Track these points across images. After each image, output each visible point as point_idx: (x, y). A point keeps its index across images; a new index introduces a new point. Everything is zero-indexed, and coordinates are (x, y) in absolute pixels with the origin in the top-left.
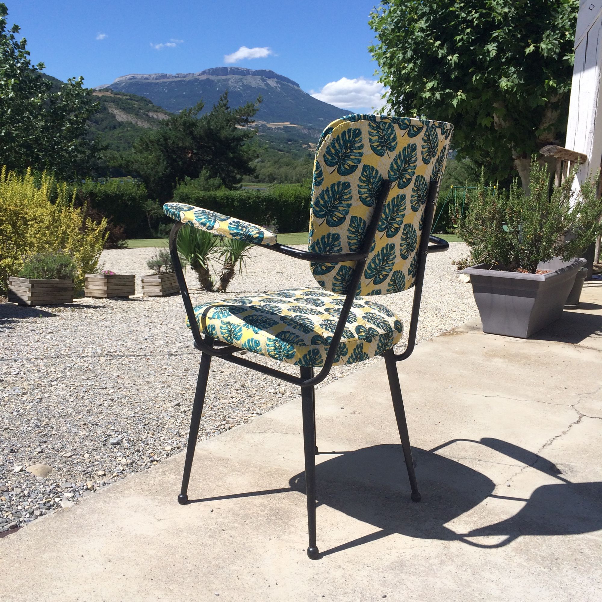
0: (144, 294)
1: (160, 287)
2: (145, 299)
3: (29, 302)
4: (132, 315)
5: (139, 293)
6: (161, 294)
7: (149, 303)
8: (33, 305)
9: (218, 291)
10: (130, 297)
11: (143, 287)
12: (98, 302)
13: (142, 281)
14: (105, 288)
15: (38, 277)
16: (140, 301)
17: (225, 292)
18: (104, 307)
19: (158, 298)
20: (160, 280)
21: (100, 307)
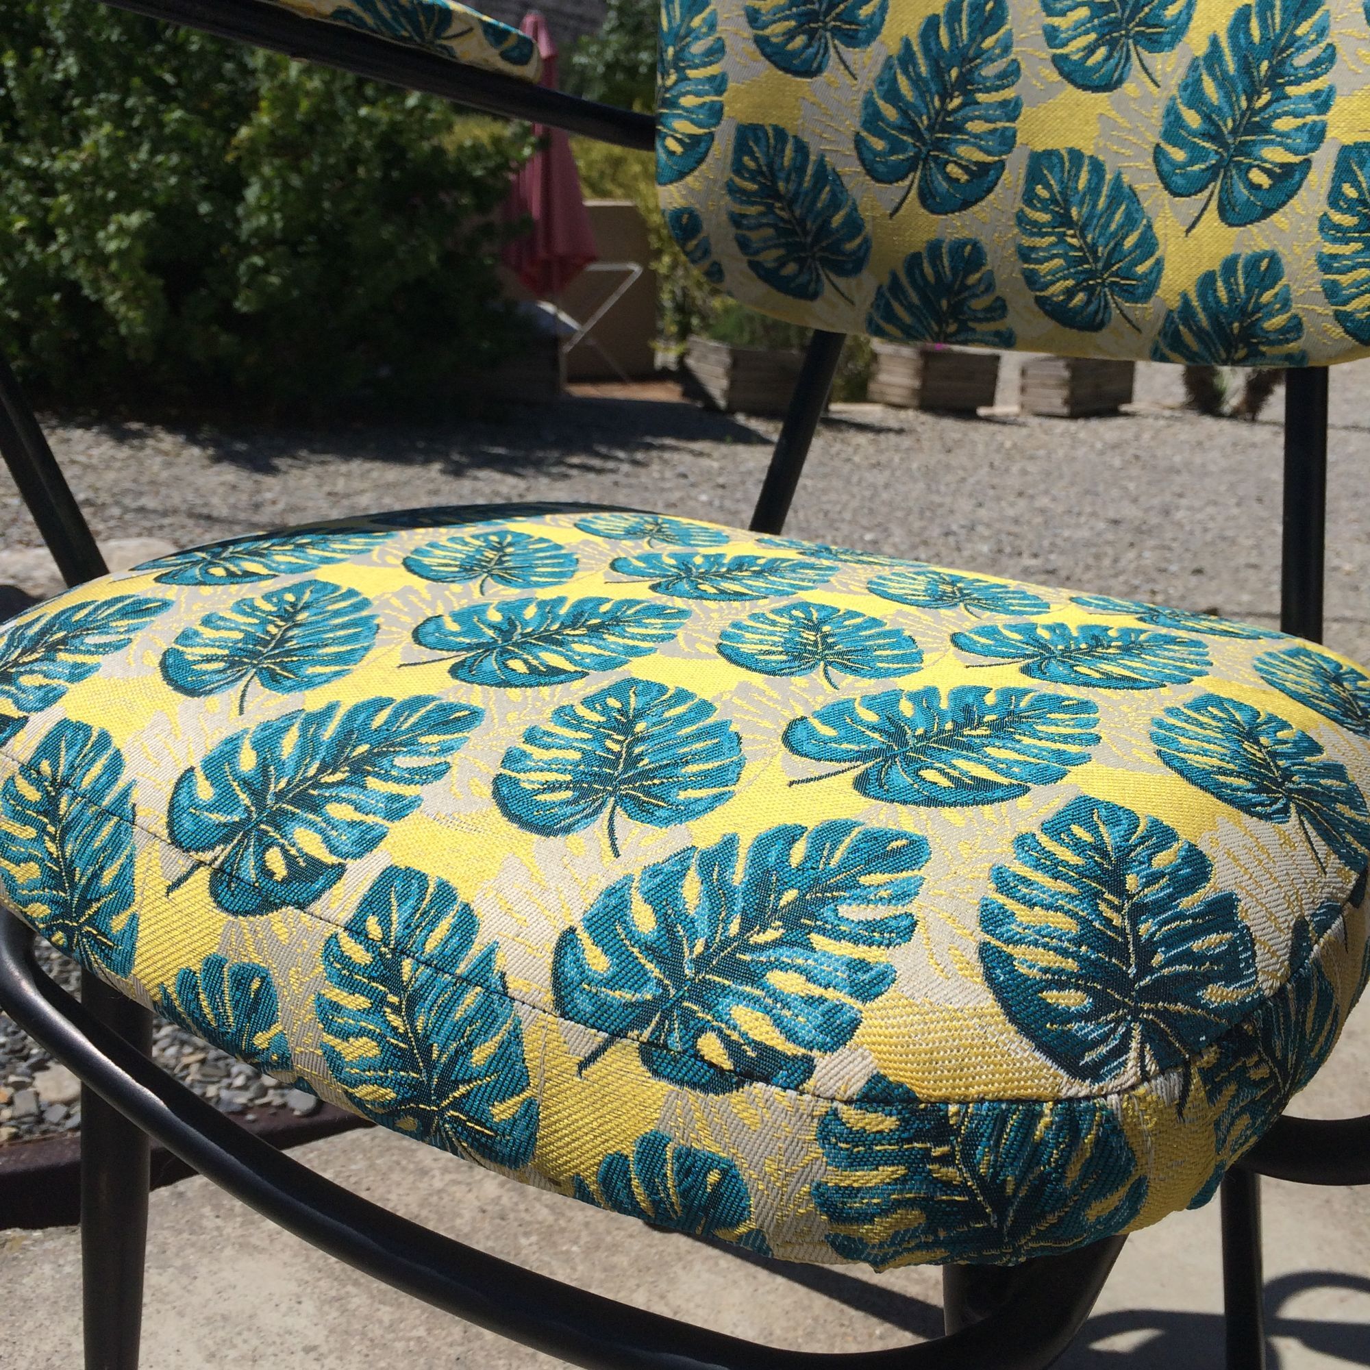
0: (1022, 406)
1: (1065, 393)
2: (1021, 420)
3: (722, 403)
4: (959, 458)
5: (1006, 404)
6: (1065, 411)
7: (1024, 431)
8: (731, 410)
9: (1234, 415)
10: (983, 411)
11: (1023, 390)
12: (892, 418)
13: (1023, 373)
14: (917, 384)
15: (752, 342)
16: (1004, 423)
17: (1253, 420)
18: (900, 432)
19: (1055, 422)
20: (1066, 374)
21: (889, 430)
